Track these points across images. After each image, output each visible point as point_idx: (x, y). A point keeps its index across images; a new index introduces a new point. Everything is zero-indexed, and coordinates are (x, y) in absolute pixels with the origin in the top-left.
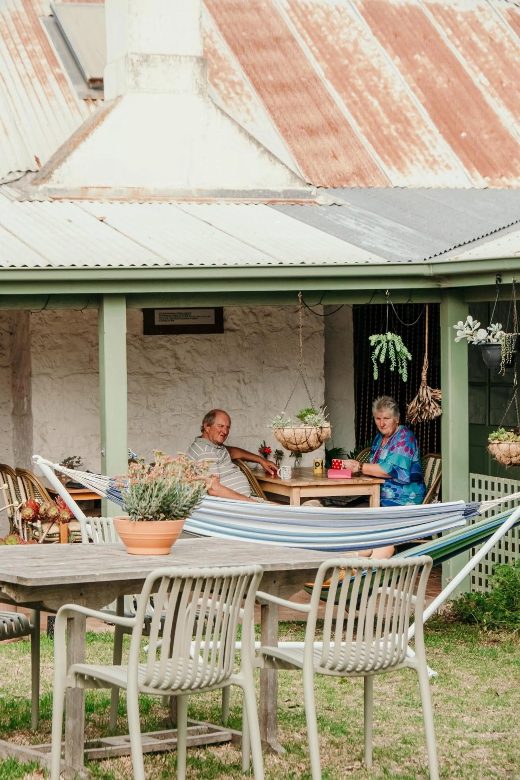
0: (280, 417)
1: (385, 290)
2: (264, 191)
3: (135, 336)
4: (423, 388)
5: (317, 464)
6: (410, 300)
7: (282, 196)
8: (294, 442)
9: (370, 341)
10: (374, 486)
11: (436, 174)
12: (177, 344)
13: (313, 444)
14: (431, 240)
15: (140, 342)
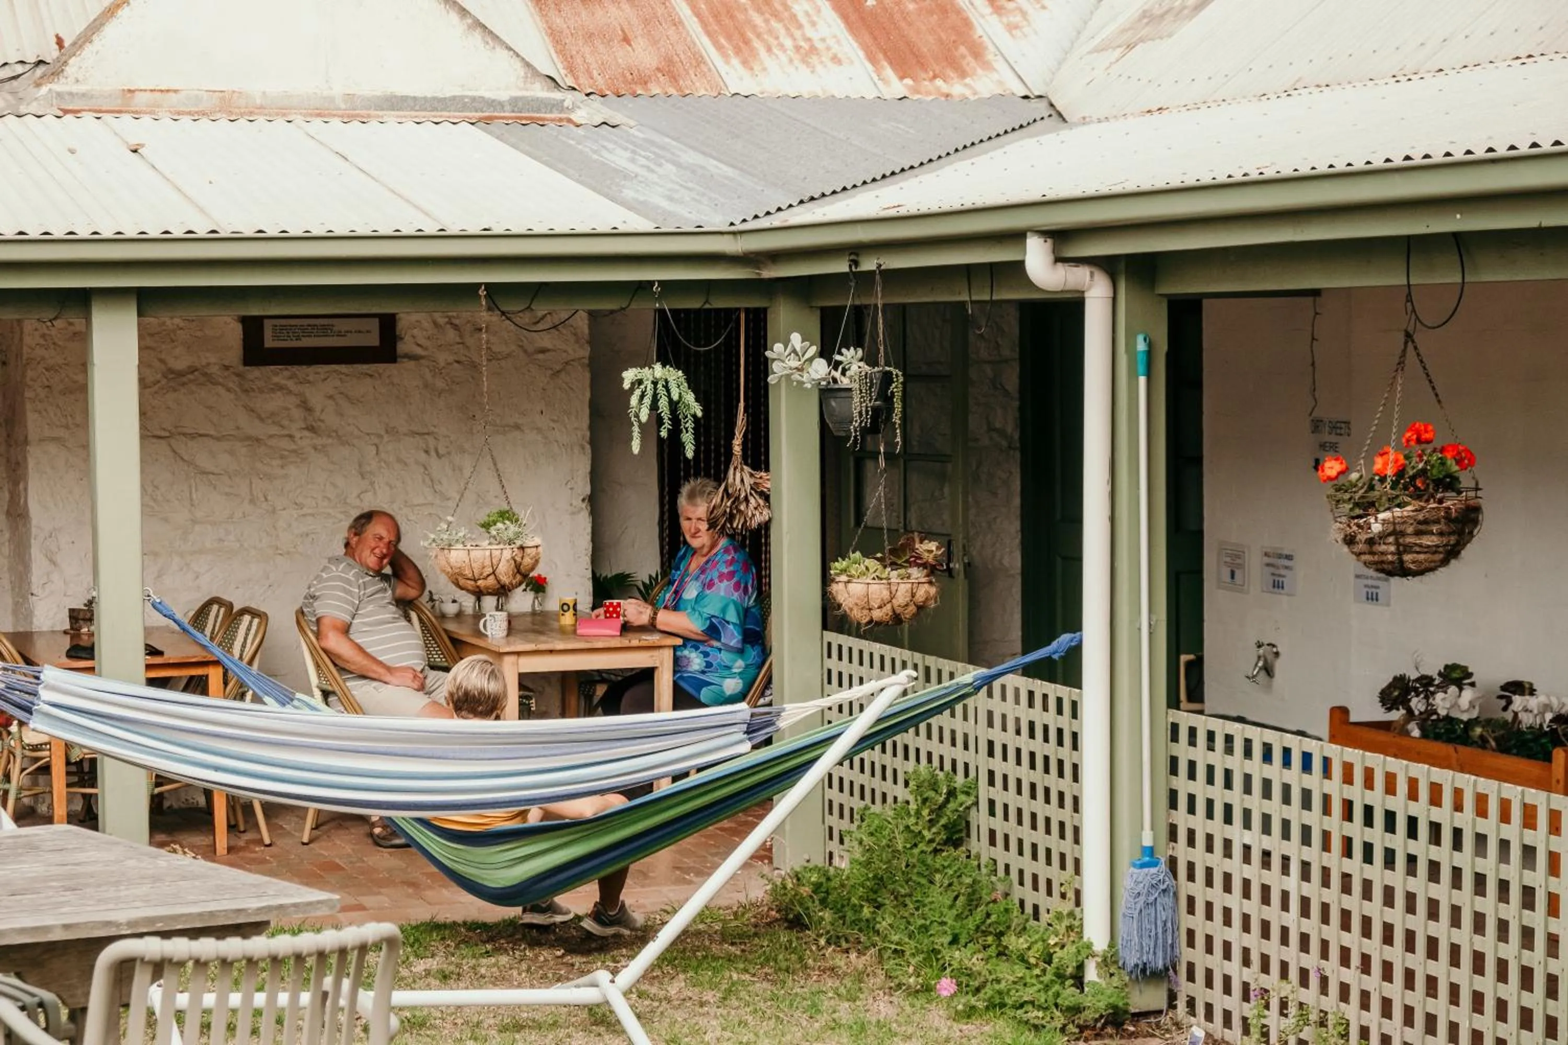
0: (445, 526)
1: (651, 283)
2: (474, 99)
3: (227, 368)
4: (735, 469)
5: (565, 608)
6: (707, 302)
7: (508, 108)
8: (470, 576)
9: (622, 380)
10: (661, 651)
11: (813, 72)
12: (309, 382)
13: (505, 580)
14: (759, 188)
15: (236, 379)
